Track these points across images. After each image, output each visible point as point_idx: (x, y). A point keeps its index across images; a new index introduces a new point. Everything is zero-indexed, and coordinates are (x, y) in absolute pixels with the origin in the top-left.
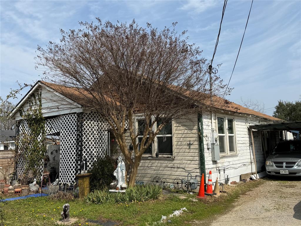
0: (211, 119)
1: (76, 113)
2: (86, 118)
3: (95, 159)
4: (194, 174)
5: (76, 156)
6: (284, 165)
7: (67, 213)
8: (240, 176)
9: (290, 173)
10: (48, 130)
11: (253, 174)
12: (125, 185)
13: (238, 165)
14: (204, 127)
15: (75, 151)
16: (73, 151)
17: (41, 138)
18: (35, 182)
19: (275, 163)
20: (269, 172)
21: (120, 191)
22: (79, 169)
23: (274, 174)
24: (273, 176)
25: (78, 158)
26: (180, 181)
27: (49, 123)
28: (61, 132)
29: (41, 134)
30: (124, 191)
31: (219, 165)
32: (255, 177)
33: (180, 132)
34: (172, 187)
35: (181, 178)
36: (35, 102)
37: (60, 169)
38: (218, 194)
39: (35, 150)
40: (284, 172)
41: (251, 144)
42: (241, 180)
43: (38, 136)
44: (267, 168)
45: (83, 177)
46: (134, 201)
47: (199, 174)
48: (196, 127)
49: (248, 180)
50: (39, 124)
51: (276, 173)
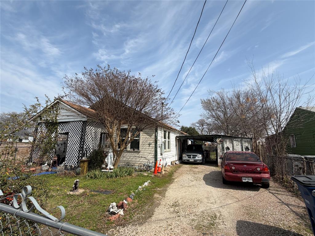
0: (161, 131)
1: (82, 121)
2: (89, 125)
3: (91, 150)
4: (151, 161)
5: (79, 148)
6: (192, 157)
7: (77, 186)
8: (171, 162)
9: (194, 161)
10: (60, 131)
11: (176, 161)
12: (112, 167)
13: (171, 156)
14: (158, 135)
15: (78, 145)
16: (77, 145)
17: (54, 135)
18: (46, 164)
19: (187, 155)
20: (184, 160)
21: (109, 171)
22: (80, 156)
23: (187, 161)
24: (186, 162)
25: (81, 149)
26: (142, 165)
27: (61, 126)
28: (70, 132)
29: (54, 133)
30: (112, 171)
31: (163, 156)
32: (177, 162)
33: (144, 137)
34: (137, 168)
35: (143, 163)
36: (53, 112)
37: (67, 156)
38: (164, 172)
39: (49, 143)
40: (191, 160)
41: (176, 145)
42: (171, 164)
43: (52, 134)
44: (183, 158)
45: (84, 161)
46: (119, 177)
47: (153, 161)
48: (154, 135)
49: (174, 164)
50: (54, 126)
51: (188, 161)
